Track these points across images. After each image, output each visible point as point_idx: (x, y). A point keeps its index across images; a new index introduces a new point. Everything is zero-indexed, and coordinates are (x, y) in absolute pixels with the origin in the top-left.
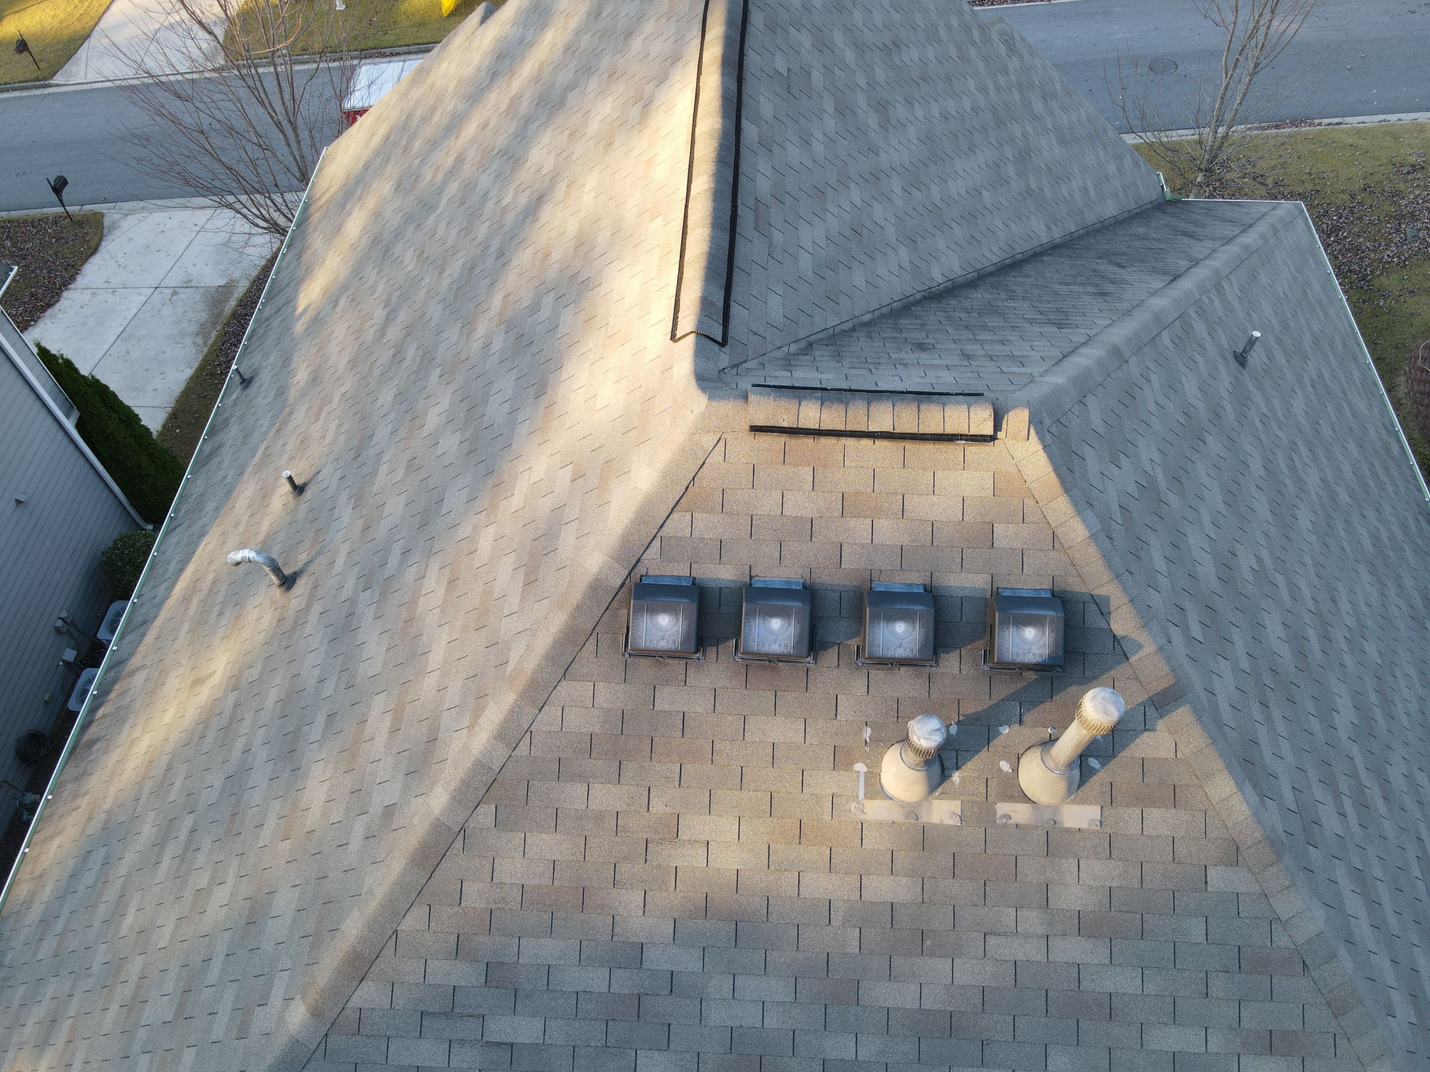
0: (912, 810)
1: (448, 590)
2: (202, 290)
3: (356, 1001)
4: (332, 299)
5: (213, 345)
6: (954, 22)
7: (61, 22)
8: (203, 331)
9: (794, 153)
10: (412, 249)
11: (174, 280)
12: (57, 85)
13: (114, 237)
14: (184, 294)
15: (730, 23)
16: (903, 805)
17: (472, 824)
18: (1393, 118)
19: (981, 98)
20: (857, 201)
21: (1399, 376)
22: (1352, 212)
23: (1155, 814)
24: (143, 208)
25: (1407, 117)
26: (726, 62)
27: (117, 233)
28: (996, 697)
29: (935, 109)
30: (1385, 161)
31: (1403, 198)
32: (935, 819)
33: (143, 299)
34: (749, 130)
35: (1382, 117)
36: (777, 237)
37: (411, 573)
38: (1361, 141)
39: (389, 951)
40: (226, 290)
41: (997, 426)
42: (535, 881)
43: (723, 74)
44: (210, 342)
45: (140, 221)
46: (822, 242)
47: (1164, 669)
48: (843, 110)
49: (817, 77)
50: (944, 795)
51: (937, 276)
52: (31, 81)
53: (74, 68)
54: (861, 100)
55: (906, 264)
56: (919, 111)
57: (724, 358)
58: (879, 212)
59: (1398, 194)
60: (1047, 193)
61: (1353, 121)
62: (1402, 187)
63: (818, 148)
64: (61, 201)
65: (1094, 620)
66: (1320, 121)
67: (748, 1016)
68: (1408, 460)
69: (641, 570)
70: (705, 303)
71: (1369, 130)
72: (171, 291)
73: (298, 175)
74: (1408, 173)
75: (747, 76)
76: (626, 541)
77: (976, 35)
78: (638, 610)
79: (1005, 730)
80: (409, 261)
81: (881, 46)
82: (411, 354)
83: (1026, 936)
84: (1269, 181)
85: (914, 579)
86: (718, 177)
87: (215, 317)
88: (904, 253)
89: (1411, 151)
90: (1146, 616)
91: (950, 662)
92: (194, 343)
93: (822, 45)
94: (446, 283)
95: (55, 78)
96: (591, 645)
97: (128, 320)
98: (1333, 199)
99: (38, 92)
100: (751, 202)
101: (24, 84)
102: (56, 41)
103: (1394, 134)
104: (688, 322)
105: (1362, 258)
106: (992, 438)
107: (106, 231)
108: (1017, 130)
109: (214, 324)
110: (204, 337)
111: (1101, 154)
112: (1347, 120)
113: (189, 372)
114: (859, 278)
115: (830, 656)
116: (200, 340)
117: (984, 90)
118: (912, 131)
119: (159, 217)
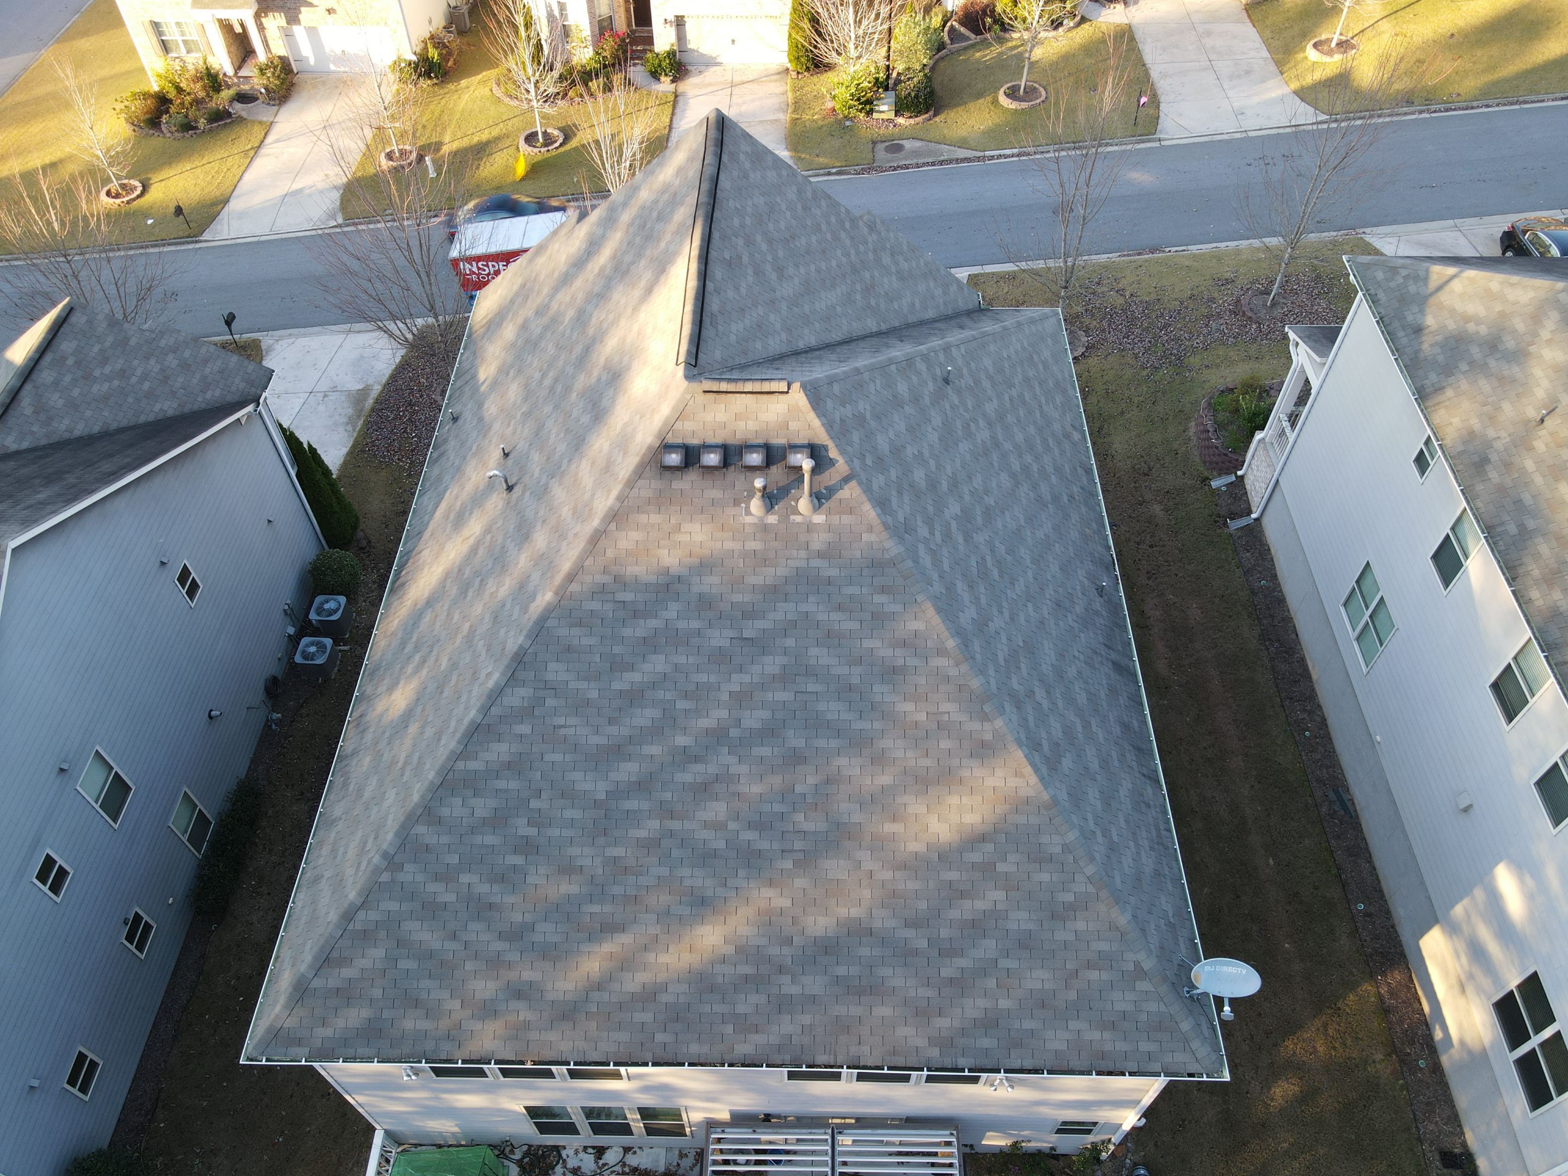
0: (761, 519)
1: (591, 467)
2: (346, 393)
3: (569, 589)
4: (504, 371)
5: (360, 431)
6: (833, 219)
7: (203, 190)
8: (351, 421)
9: (730, 294)
10: (551, 344)
11: (324, 386)
12: (206, 241)
13: (271, 357)
14: (333, 396)
15: (702, 240)
16: (758, 517)
17: (608, 529)
18: (1222, 245)
19: (844, 260)
20: (761, 313)
21: (1191, 422)
22: (1179, 313)
23: (844, 517)
24: (290, 335)
25: (1232, 244)
26: (700, 257)
27: (273, 354)
28: (790, 480)
29: (813, 268)
30: (1208, 277)
31: (1215, 303)
32: (769, 522)
33: (302, 401)
34: (710, 285)
35: (1214, 245)
36: (720, 328)
37: (573, 466)
38: (1195, 263)
39: (580, 572)
40: (365, 391)
41: (789, 388)
42: (631, 547)
43: (698, 263)
44: (358, 429)
45: (289, 345)
46: (742, 330)
47: (847, 468)
48: (759, 272)
49: (745, 259)
50: (772, 514)
51: (801, 345)
52: (184, 237)
53: (219, 227)
54: (768, 267)
55: (785, 340)
56: (802, 270)
57: (695, 371)
58: (772, 317)
59: (1212, 300)
60: (882, 307)
61: (1194, 248)
62: (1216, 295)
63: (743, 291)
64: (231, 331)
65: (823, 453)
66: (1169, 249)
67: (705, 589)
68: (1086, 443)
69: (665, 441)
70: (689, 352)
71: (1203, 254)
72: (323, 394)
73: (428, 307)
74: (1222, 285)
75: (710, 262)
76: (660, 432)
77: (847, 225)
78: (665, 452)
79: (793, 491)
80: (551, 349)
81: (783, 239)
82: (559, 388)
83: (801, 559)
84: (1128, 294)
85: (760, 441)
86: (695, 305)
87: (359, 412)
88: (784, 336)
89: (1228, 269)
90: (842, 452)
91: (774, 469)
92: (346, 430)
93: (749, 242)
94: (574, 357)
95: (204, 235)
96: (648, 467)
97: (294, 416)
98: (1168, 305)
99: (190, 246)
100: (709, 315)
101: (179, 240)
102: (200, 205)
103: (1218, 257)
104: (682, 358)
105: (1180, 345)
106: (787, 392)
107: (264, 353)
108: (867, 275)
109: (359, 417)
110: (353, 426)
111: (932, 284)
112: (1190, 247)
113: (345, 450)
114: (758, 345)
115: (732, 468)
116: (349, 428)
117: (847, 255)
118: (796, 280)
119: (302, 341)
